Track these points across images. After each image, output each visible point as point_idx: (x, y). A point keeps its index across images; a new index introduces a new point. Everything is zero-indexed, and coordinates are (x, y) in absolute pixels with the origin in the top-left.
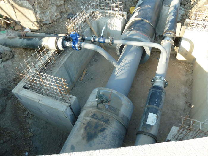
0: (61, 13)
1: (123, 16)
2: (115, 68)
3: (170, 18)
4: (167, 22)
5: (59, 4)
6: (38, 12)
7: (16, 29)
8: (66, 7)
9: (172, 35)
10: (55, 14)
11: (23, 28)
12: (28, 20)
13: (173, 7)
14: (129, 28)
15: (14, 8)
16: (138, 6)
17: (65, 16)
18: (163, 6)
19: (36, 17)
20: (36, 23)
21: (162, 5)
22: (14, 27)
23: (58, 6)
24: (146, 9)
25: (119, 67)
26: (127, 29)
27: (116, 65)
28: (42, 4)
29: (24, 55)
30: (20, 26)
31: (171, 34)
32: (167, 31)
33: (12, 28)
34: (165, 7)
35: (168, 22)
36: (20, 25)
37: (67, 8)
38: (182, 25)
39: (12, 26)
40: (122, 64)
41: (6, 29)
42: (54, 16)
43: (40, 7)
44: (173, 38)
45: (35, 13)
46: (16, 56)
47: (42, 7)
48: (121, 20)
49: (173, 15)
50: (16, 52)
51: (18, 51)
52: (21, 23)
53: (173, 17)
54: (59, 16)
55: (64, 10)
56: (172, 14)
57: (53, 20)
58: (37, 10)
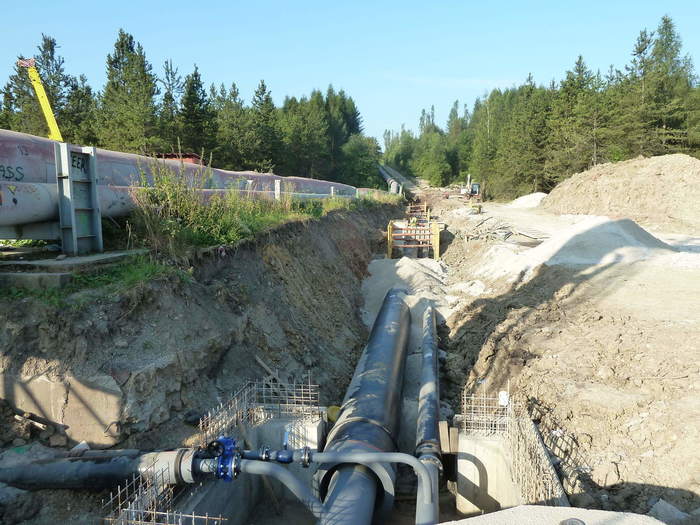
0: (173, 409)
1: (321, 415)
2: (319, 520)
3: (424, 418)
4: (419, 426)
5: (172, 390)
6: (130, 402)
7: (54, 442)
8: (183, 398)
9: (434, 449)
10: (162, 410)
11: (70, 443)
12: (93, 421)
13: (424, 398)
14: (338, 437)
15: (68, 392)
16: (351, 398)
17: (180, 416)
18: (405, 401)
19: (121, 412)
20: (114, 428)
21: (402, 398)
22: (48, 439)
23: (169, 394)
24: (368, 401)
25: (329, 515)
26: (333, 440)
27: (321, 513)
28: (142, 385)
29: (69, 509)
30: (62, 438)
31: (430, 446)
32: (422, 442)
33: (41, 442)
34: (407, 402)
35: (421, 426)
36: (65, 435)
37: (185, 401)
38: (450, 425)
39: (43, 436)
40: (334, 510)
41: (27, 441)
42: (158, 415)
43: (138, 391)
44: (436, 454)
45: (123, 403)
46: (45, 510)
47: (142, 389)
48: (317, 424)
49: (429, 413)
50: (47, 500)
51: (53, 497)
52: (67, 431)
53: (428, 416)
54: (167, 417)
55: (178, 404)
56: (426, 411)
57: (154, 424)
58: (129, 395)
